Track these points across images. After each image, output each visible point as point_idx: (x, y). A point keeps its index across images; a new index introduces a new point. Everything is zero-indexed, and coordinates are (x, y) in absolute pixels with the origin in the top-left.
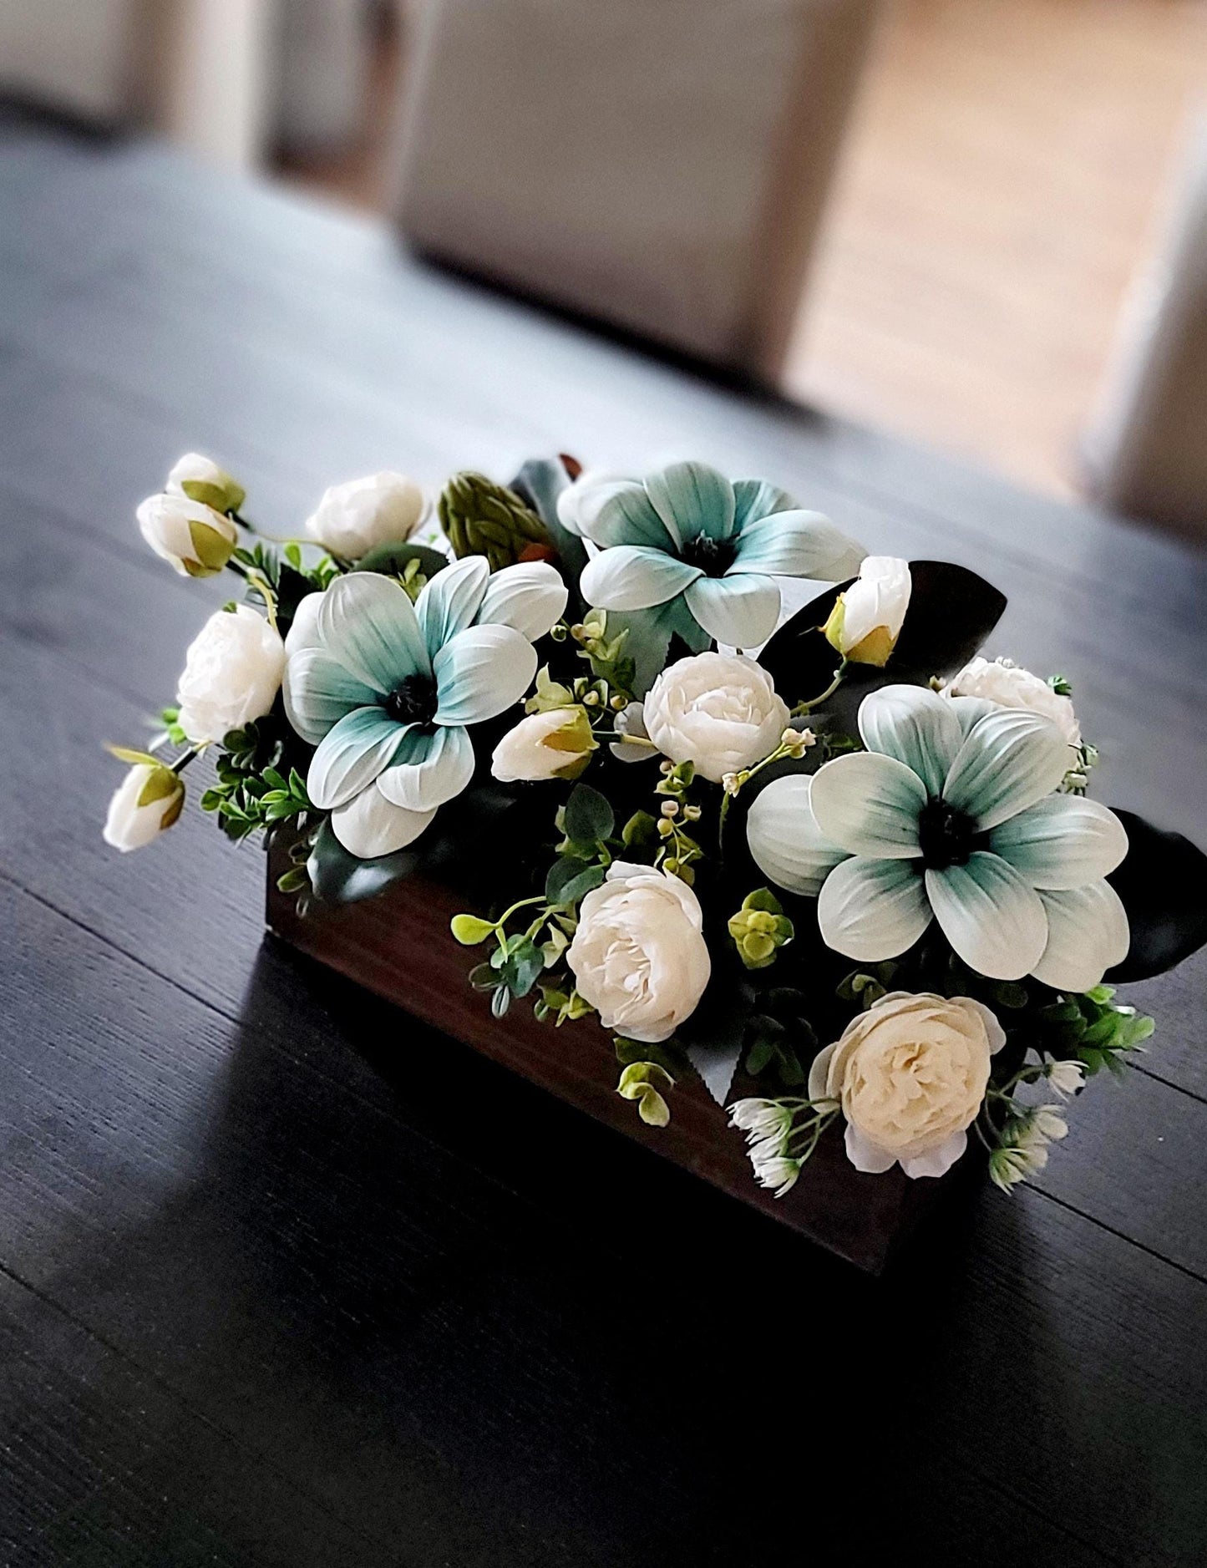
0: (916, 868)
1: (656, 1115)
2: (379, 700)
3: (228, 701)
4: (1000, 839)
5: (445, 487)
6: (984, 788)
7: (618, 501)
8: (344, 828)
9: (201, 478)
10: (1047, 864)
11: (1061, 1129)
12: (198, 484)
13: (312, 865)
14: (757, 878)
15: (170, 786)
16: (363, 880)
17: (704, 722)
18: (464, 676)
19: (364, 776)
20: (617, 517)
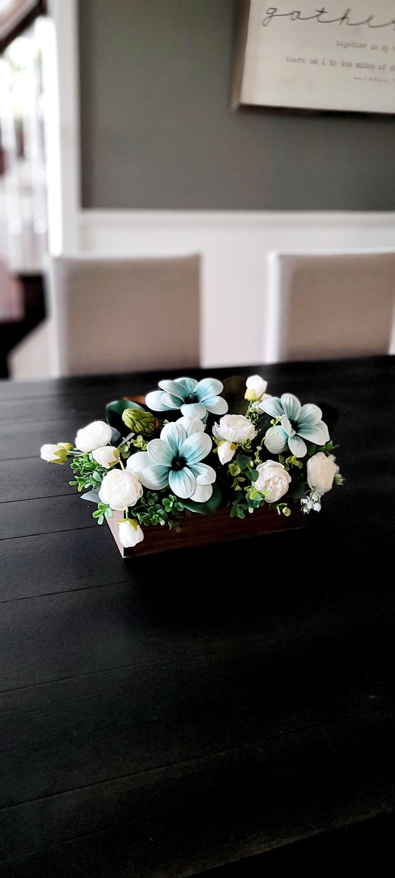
0: (297, 434)
2: (172, 468)
6: (293, 410)
14: (277, 453)
18: (199, 448)
19: (193, 484)
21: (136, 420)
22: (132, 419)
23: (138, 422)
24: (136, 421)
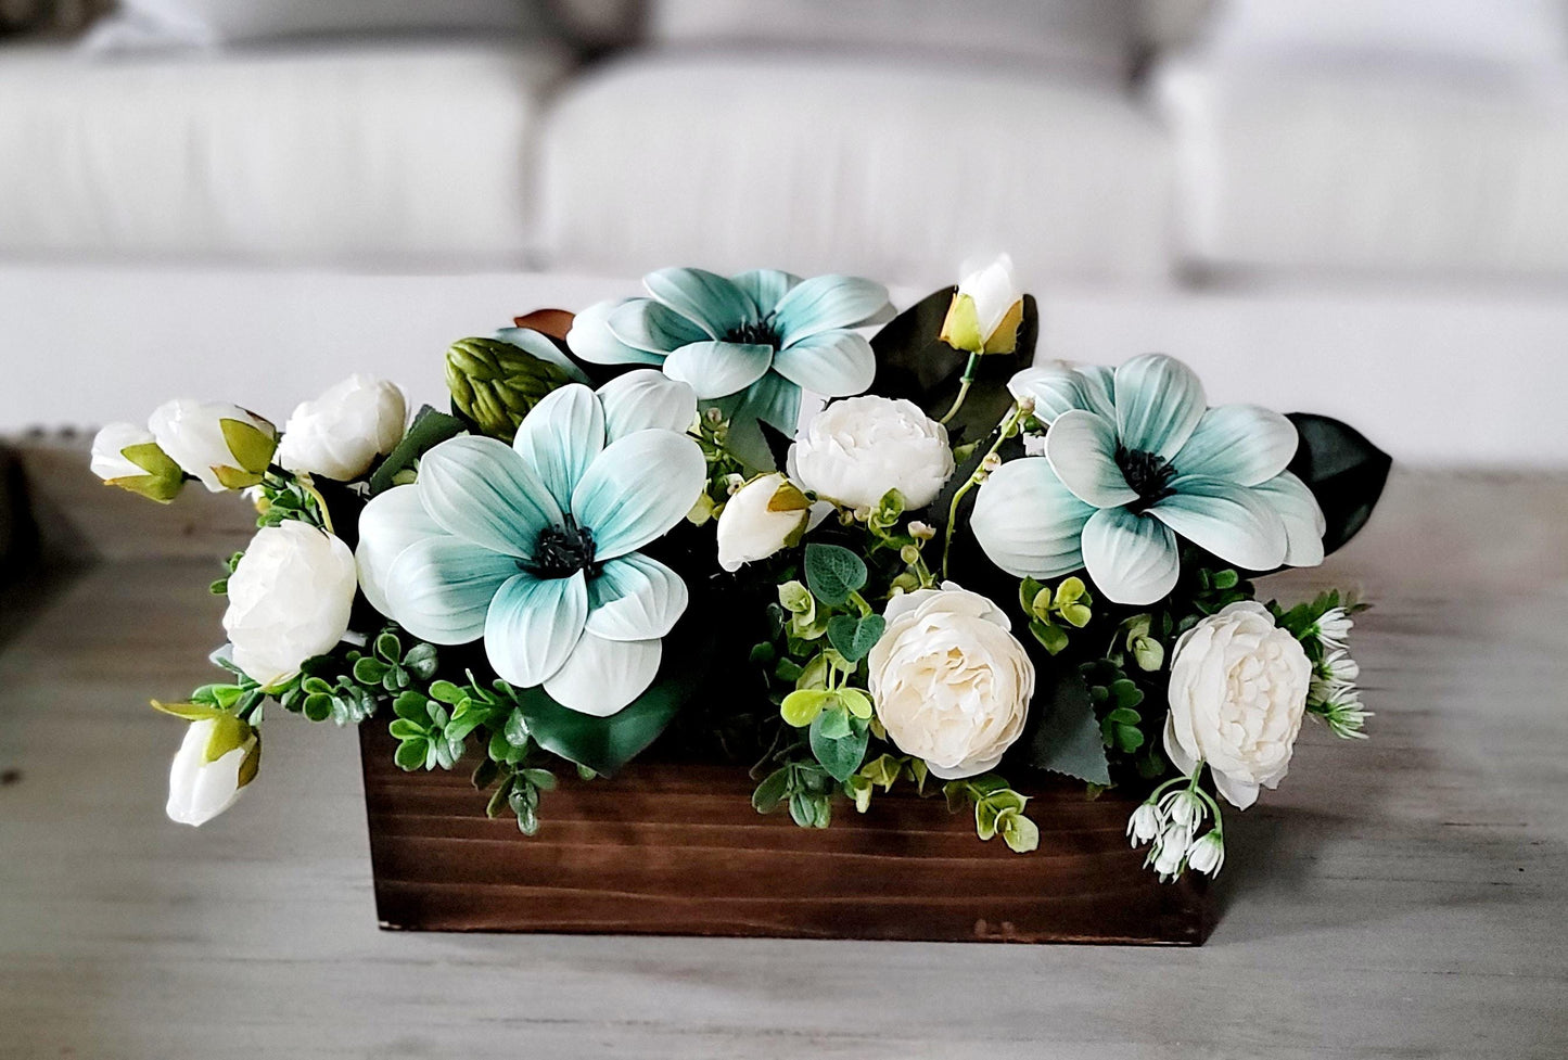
0: (1138, 508)
4: (1185, 462)
15: (241, 735)
19: (569, 632)
21: (474, 378)
22: (461, 373)
23: (481, 387)
24: (475, 381)
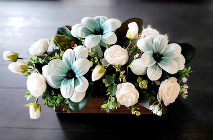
0: (156, 64)
1: (138, 114)
2: (65, 77)
3: (40, 89)
4: (164, 54)
5: (54, 39)
7: (82, 30)
8: (73, 99)
9: (10, 55)
10: (173, 55)
11: (187, 87)
12: (10, 56)
13: (71, 107)
14: (137, 76)
15: (38, 106)
16: (81, 106)
17: (118, 58)
19: (72, 91)
20: (83, 32)
